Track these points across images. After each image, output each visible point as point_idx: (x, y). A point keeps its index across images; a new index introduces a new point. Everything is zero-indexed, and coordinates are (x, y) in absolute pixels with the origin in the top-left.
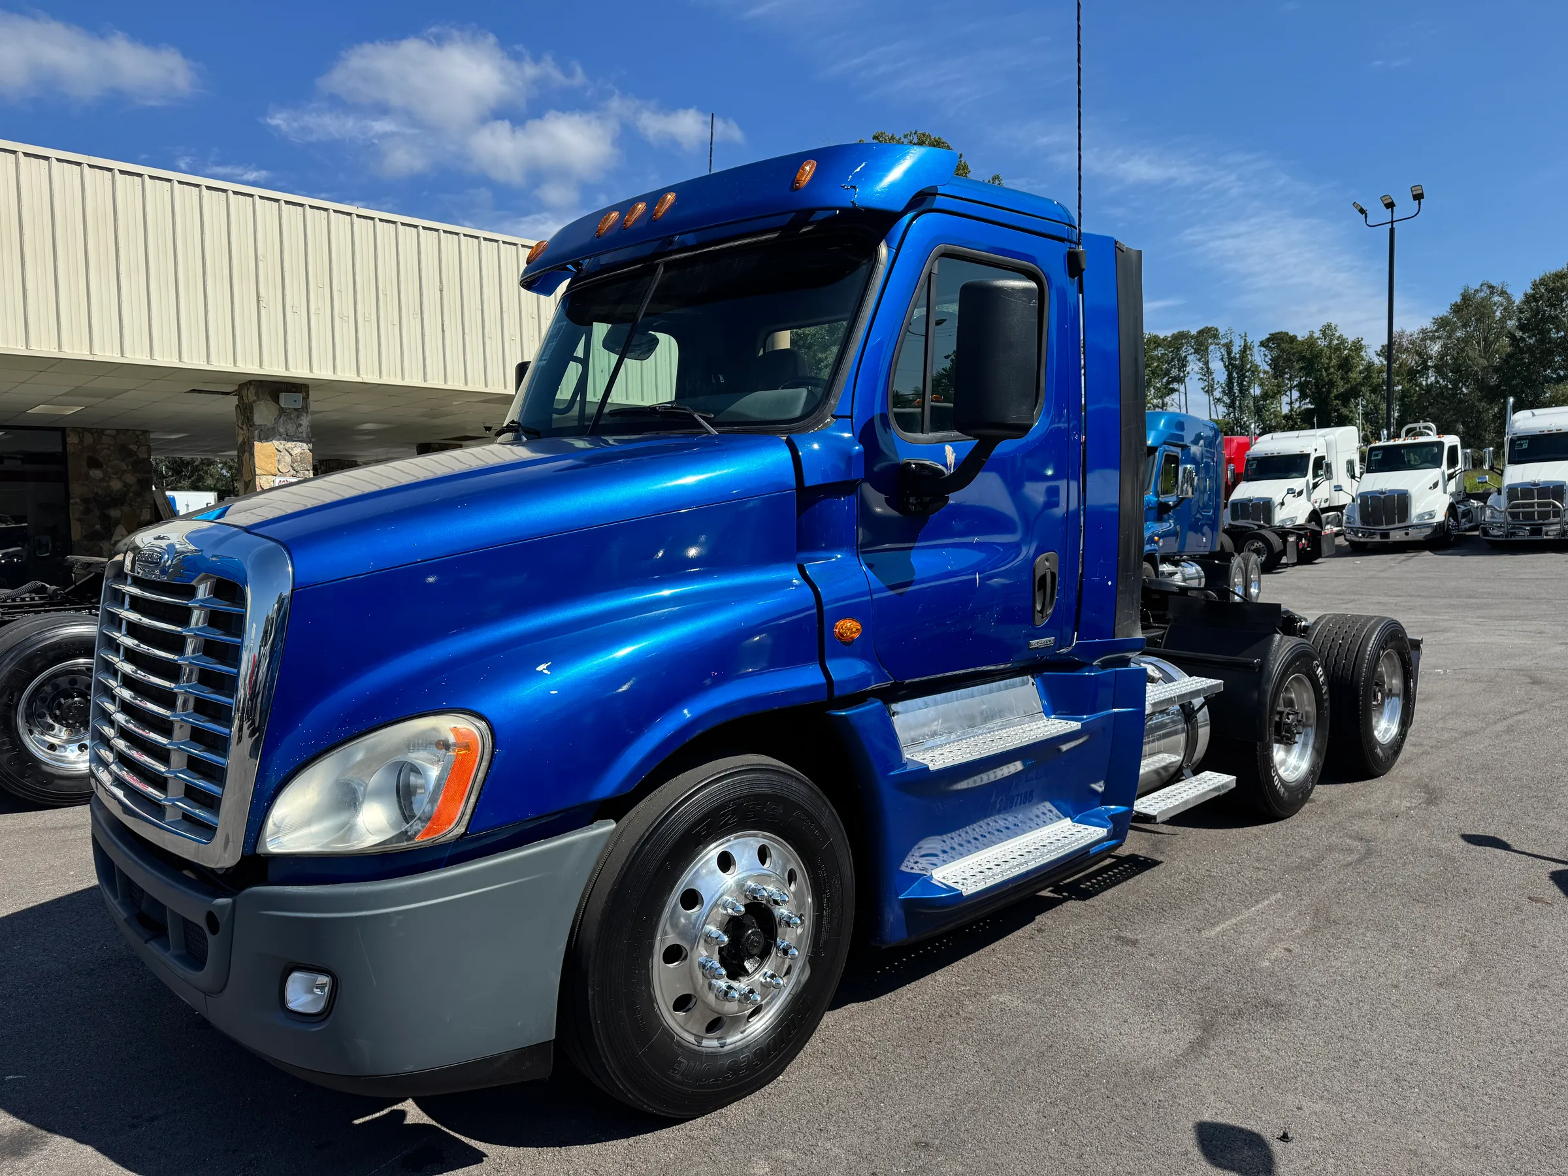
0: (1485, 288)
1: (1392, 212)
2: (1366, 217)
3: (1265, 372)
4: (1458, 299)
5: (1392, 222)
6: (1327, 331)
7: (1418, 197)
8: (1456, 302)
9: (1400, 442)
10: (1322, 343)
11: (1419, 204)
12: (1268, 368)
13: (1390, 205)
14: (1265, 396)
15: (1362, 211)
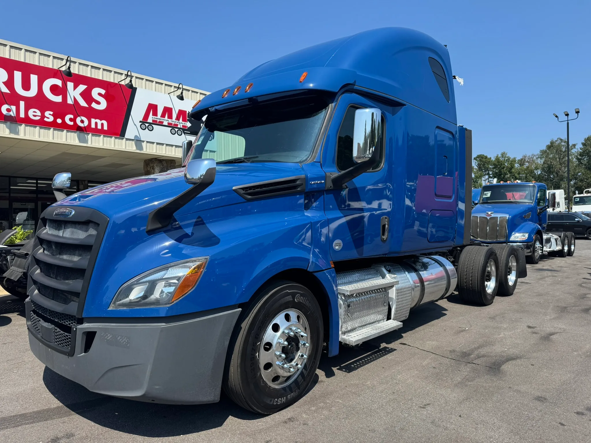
0: (559, 140)
1: (568, 117)
2: (558, 119)
3: (476, 169)
4: (549, 144)
5: (568, 120)
6: (503, 155)
7: (578, 112)
8: (548, 145)
9: (582, 195)
10: (501, 159)
11: (578, 115)
12: (477, 168)
13: (567, 115)
14: (476, 177)
15: (557, 117)
